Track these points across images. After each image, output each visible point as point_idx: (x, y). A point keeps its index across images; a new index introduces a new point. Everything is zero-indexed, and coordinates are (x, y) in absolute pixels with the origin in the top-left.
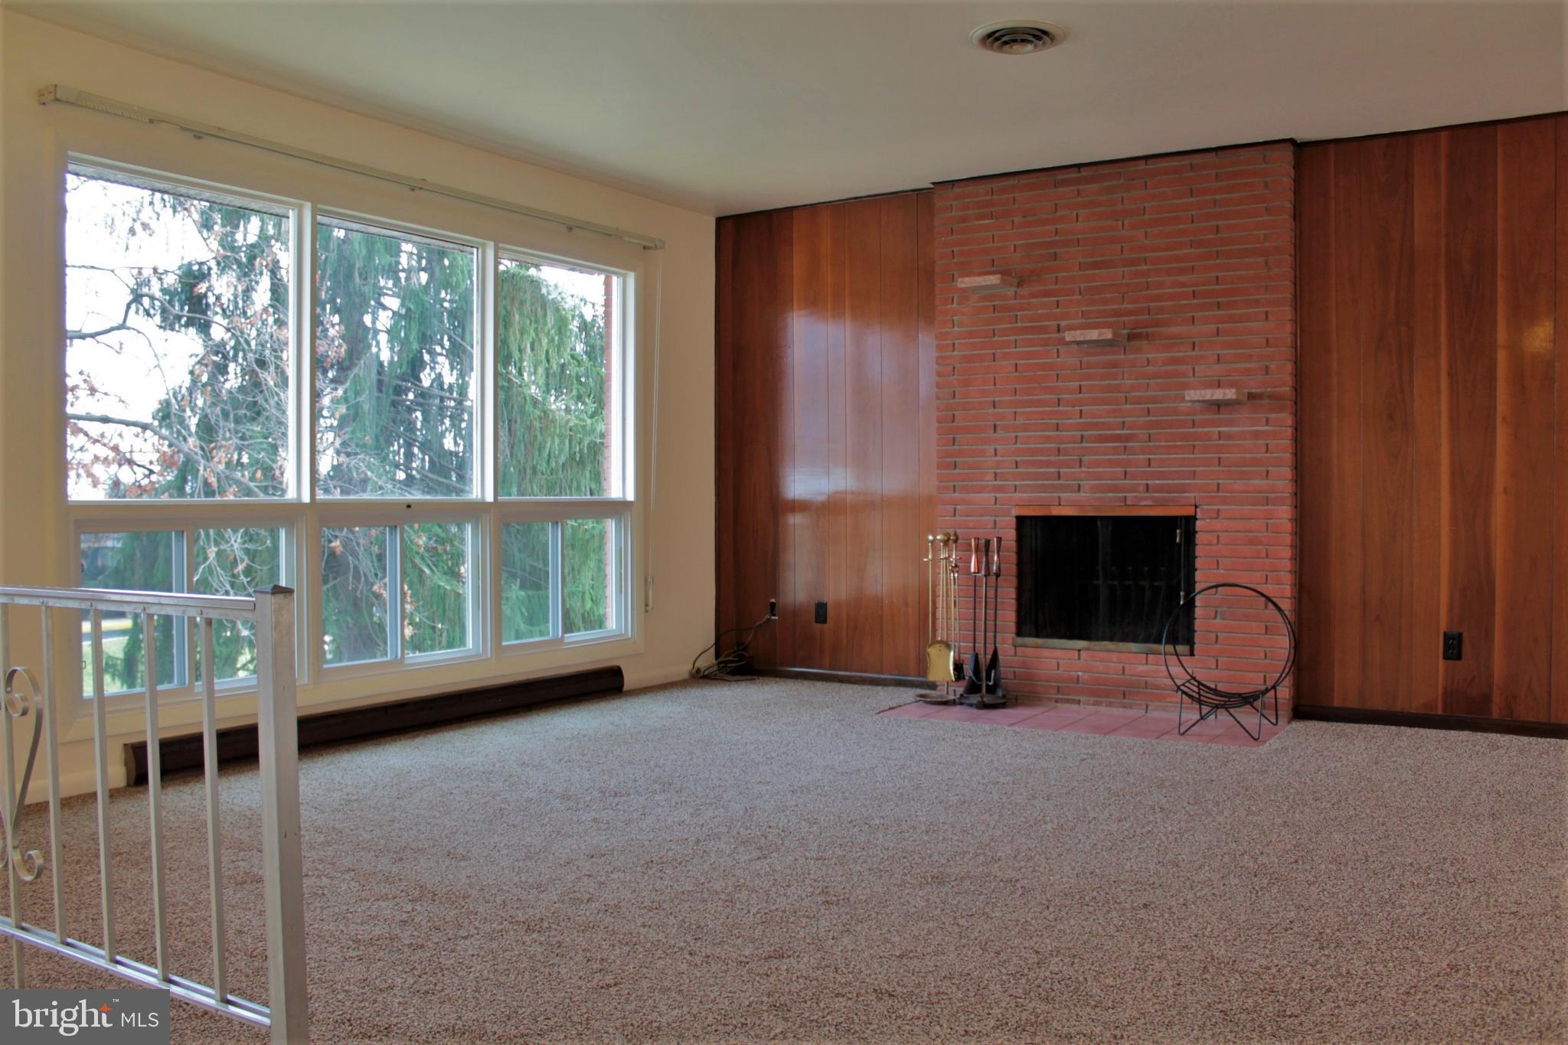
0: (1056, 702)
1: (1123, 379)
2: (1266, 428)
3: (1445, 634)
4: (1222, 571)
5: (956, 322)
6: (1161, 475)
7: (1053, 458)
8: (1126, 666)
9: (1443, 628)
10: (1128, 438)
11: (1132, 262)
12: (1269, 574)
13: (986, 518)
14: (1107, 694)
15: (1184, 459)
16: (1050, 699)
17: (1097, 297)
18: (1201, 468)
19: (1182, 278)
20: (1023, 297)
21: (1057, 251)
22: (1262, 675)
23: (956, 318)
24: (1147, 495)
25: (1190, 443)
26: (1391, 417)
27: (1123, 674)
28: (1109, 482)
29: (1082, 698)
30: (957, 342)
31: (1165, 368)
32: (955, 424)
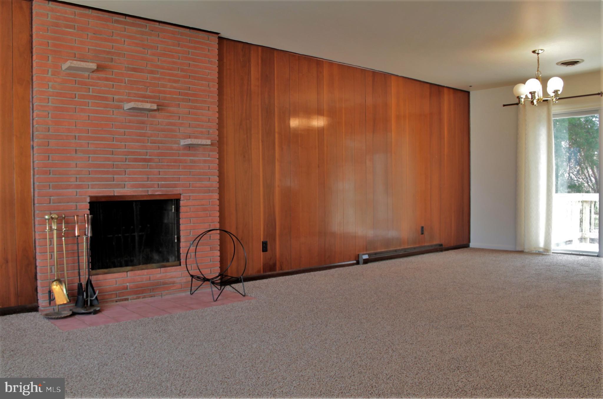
0: (116, 302)
1: (147, 130)
2: (208, 158)
3: (263, 242)
4: (192, 224)
5: (50, 86)
6: (165, 179)
7: (111, 170)
8: (151, 276)
9: (262, 240)
10: (150, 160)
11: (151, 72)
12: (211, 224)
13: (72, 204)
14: (143, 292)
15: (175, 171)
16: (112, 301)
17: (135, 86)
18: (182, 176)
19: (174, 84)
20: (93, 78)
21: (113, 57)
22: (210, 269)
23: (50, 84)
24: (158, 189)
25: (178, 164)
26: (244, 157)
27: (150, 280)
28: (140, 183)
29: (129, 297)
30: (50, 97)
31: (166, 127)
32: (49, 147)
